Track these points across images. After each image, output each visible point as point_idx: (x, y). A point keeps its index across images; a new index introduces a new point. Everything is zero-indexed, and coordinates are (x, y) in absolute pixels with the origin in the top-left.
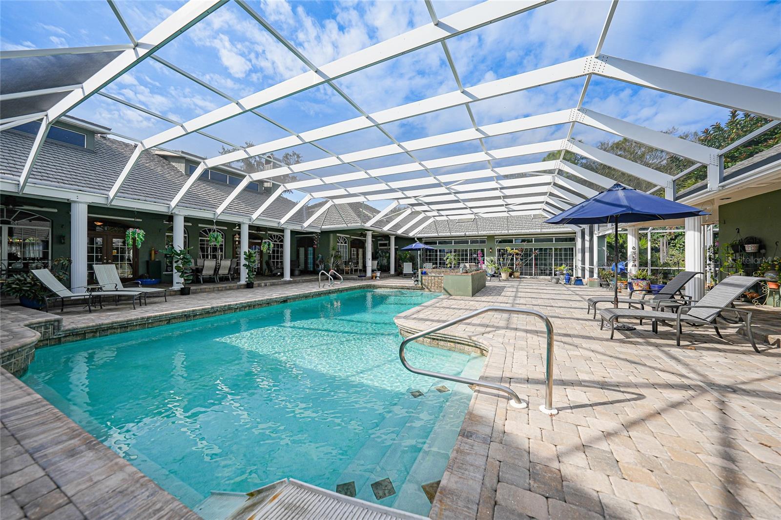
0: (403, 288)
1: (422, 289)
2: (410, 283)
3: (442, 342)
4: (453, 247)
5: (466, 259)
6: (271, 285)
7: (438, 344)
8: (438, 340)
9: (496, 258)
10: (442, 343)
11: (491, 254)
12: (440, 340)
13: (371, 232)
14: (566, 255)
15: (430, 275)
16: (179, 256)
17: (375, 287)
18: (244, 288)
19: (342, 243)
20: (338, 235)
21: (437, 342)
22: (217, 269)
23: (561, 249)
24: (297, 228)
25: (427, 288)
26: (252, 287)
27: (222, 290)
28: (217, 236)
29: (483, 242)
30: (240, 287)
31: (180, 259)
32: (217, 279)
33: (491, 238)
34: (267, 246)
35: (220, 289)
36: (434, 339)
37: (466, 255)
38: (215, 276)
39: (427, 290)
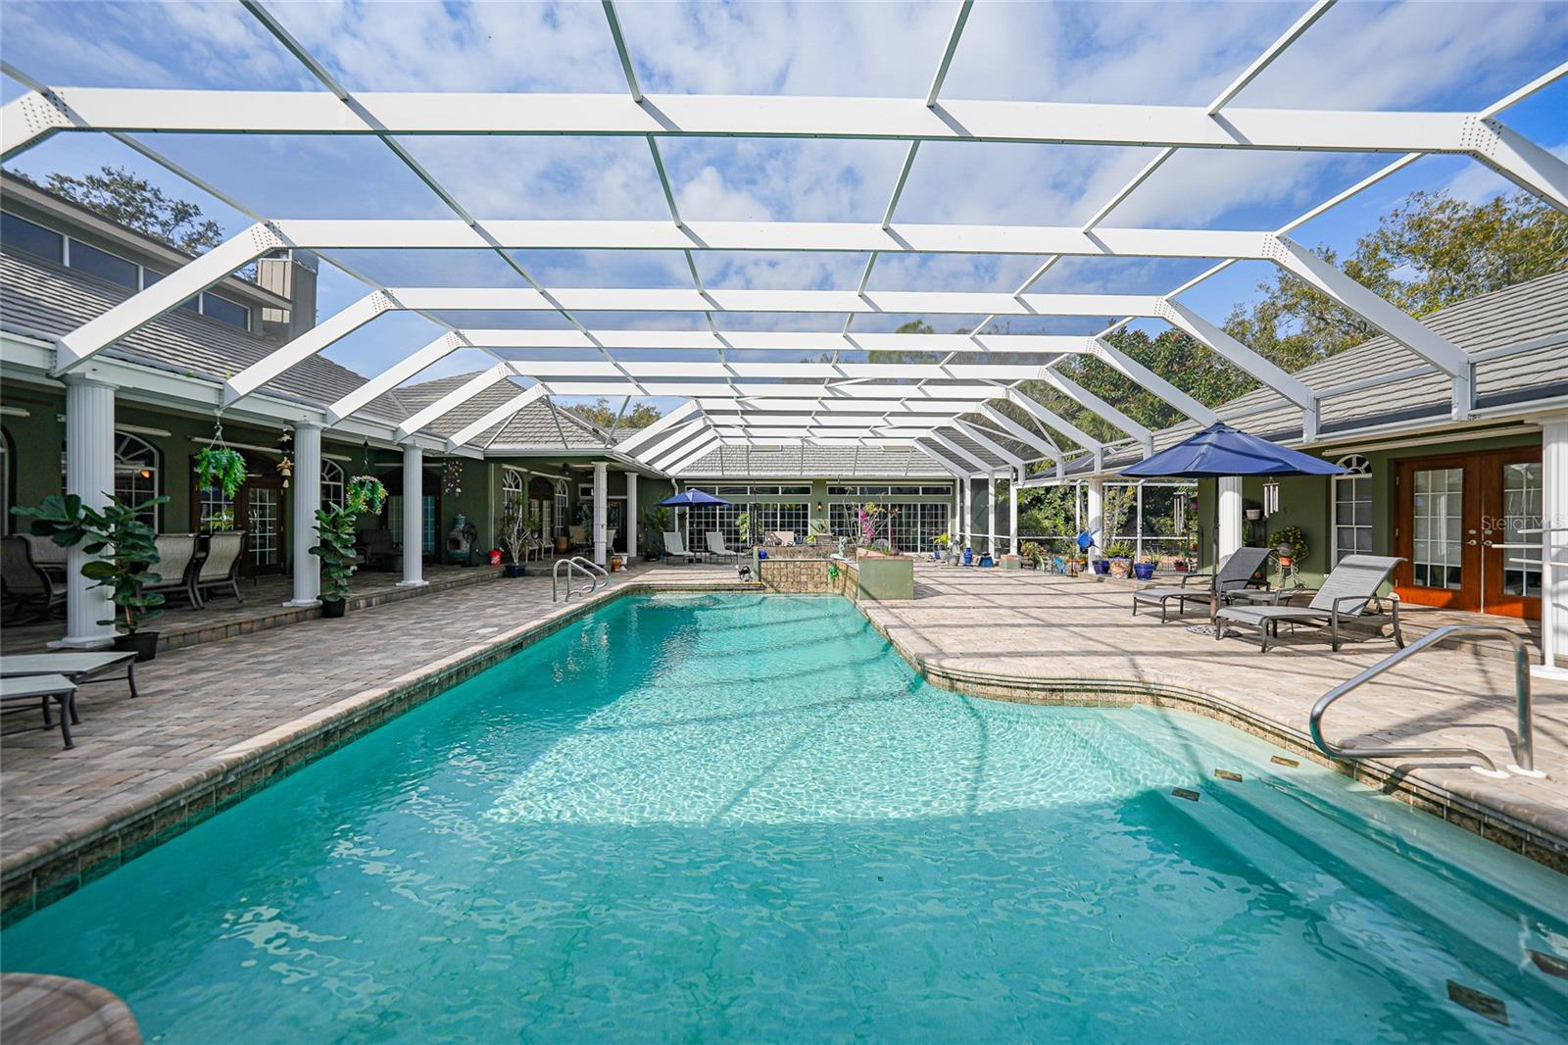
0: (717, 589)
1: (762, 588)
2: (729, 576)
3: (1072, 694)
4: (749, 499)
5: (774, 524)
6: (382, 603)
7: (1062, 698)
8: (1061, 690)
9: (828, 520)
10: (1070, 696)
11: (820, 514)
12: (1067, 690)
13: (604, 464)
14: (908, 516)
15: (771, 558)
16: (106, 527)
17: (649, 589)
18: (315, 618)
19: (510, 486)
20: (505, 466)
21: (1060, 694)
22: (194, 565)
23: (900, 506)
24: (437, 446)
25: (772, 586)
26: (340, 614)
27: (251, 631)
28: (231, 461)
29: (806, 491)
30: (301, 616)
31: (110, 537)
32: (194, 594)
33: (819, 483)
34: (364, 494)
35: (245, 627)
36: (1054, 690)
37: (774, 516)
38: (188, 588)
39: (770, 590)
